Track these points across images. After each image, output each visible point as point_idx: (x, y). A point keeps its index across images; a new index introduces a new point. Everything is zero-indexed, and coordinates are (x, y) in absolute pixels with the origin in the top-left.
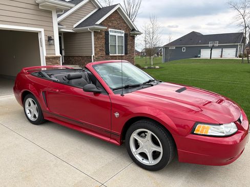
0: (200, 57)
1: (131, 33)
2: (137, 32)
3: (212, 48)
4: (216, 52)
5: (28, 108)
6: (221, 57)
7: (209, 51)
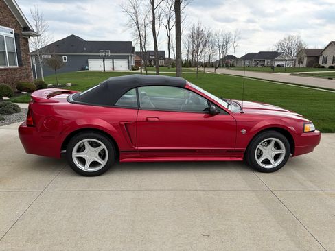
0: (88, 69)
1: (23, 32)
2: (32, 33)
3: (104, 58)
4: (108, 63)
5: (75, 155)
6: (113, 69)
7: (100, 62)
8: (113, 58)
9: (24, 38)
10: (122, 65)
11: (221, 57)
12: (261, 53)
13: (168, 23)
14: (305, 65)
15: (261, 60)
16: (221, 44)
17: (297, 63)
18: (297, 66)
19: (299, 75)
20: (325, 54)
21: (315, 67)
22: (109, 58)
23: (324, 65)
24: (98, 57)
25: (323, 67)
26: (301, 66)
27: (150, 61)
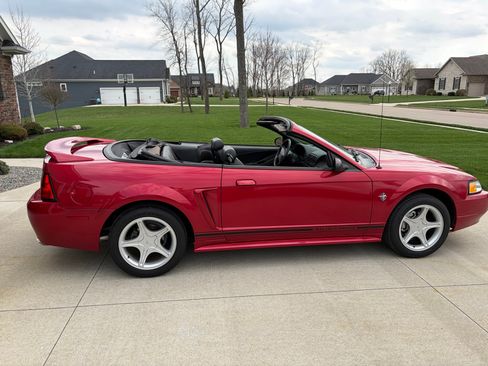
1: (3, 48)
2: (18, 48)
3: (125, 86)
4: (131, 93)
5: (123, 244)
6: (139, 102)
7: (119, 92)
8: (137, 85)
9: (5, 57)
10: (151, 97)
11: (296, 82)
12: (352, 75)
13: (219, 33)
14: (414, 92)
15: (352, 85)
16: (295, 62)
17: (403, 90)
18: (404, 93)
19: (410, 106)
20: (442, 75)
21: (429, 95)
22: (131, 85)
23: (441, 91)
24: (115, 85)
25: (440, 94)
26: (410, 93)
27: (193, 88)
